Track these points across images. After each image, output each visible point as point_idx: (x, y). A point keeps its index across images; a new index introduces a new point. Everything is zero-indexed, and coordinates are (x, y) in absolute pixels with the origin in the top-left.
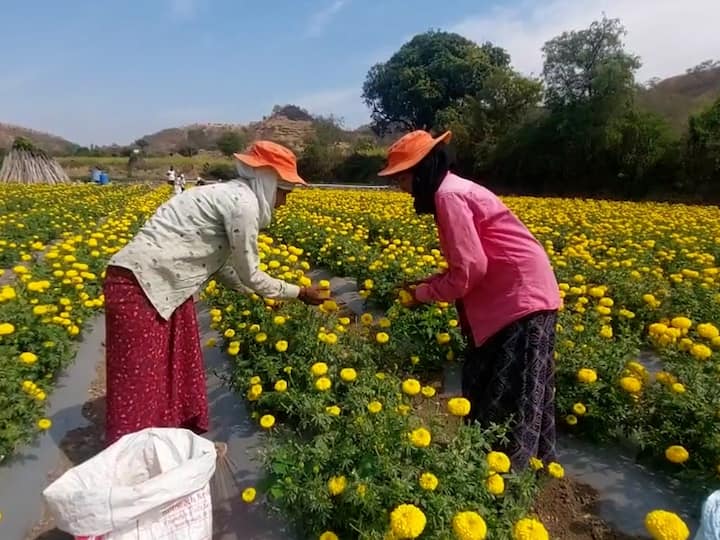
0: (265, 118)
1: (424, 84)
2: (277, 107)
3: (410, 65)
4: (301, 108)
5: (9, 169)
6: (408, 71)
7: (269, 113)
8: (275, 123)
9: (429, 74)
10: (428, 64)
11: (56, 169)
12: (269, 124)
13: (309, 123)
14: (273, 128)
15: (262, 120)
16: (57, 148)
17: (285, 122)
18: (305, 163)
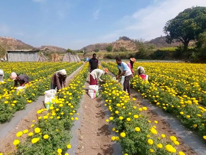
0: (117, 40)
1: (194, 25)
2: (120, 37)
3: (187, 19)
4: (127, 37)
5: (66, 58)
6: (186, 21)
7: (118, 39)
8: (120, 42)
9: (195, 21)
10: (194, 18)
11: (77, 57)
12: (118, 42)
13: (130, 41)
14: (119, 43)
15: (116, 41)
16: (63, 51)
17: (122, 41)
18: (139, 53)
